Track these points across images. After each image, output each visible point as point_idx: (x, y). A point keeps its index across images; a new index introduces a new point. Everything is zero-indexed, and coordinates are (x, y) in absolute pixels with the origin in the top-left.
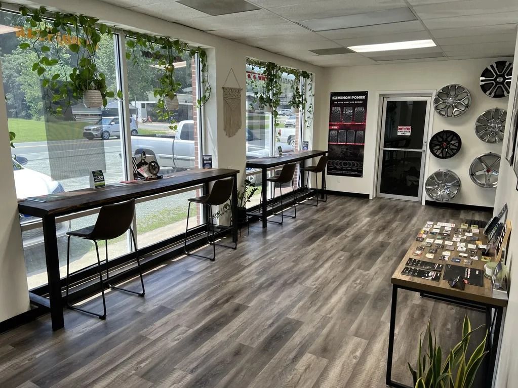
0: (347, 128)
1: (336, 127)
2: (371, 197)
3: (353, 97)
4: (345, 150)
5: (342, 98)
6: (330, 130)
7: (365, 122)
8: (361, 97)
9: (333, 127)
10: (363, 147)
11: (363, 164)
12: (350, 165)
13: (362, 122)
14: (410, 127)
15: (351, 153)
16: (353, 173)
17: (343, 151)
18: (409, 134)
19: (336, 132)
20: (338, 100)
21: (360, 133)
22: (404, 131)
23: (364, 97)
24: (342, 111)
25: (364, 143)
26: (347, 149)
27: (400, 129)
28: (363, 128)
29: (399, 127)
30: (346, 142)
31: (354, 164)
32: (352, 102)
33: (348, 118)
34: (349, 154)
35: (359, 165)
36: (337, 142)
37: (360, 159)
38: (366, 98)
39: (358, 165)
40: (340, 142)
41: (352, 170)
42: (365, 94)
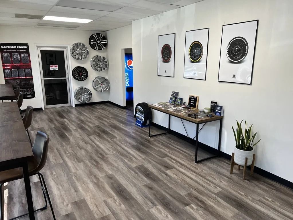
0: (18, 68)
1: (9, 67)
2: (43, 109)
3: (18, 47)
4: (19, 82)
5: (9, 47)
6: (4, 69)
7: (30, 63)
8: (24, 47)
9: (6, 67)
10: (32, 79)
11: (34, 90)
12: (25, 92)
13: (28, 63)
14: (57, 66)
15: (24, 84)
16: (28, 96)
17: (18, 83)
18: (57, 69)
19: (10, 71)
20: (6, 49)
21: (28, 70)
22: (54, 68)
23: (26, 47)
24: (11, 56)
25: (32, 76)
26: (20, 81)
27: (51, 67)
28: (30, 67)
29: (51, 66)
30: (19, 77)
31: (28, 91)
32: (18, 50)
33: (17, 61)
34: (23, 84)
35: (32, 91)
36: (12, 77)
37: (32, 87)
38: (28, 47)
39: (30, 91)
40: (14, 77)
41: (27, 95)
42: (27, 45)
